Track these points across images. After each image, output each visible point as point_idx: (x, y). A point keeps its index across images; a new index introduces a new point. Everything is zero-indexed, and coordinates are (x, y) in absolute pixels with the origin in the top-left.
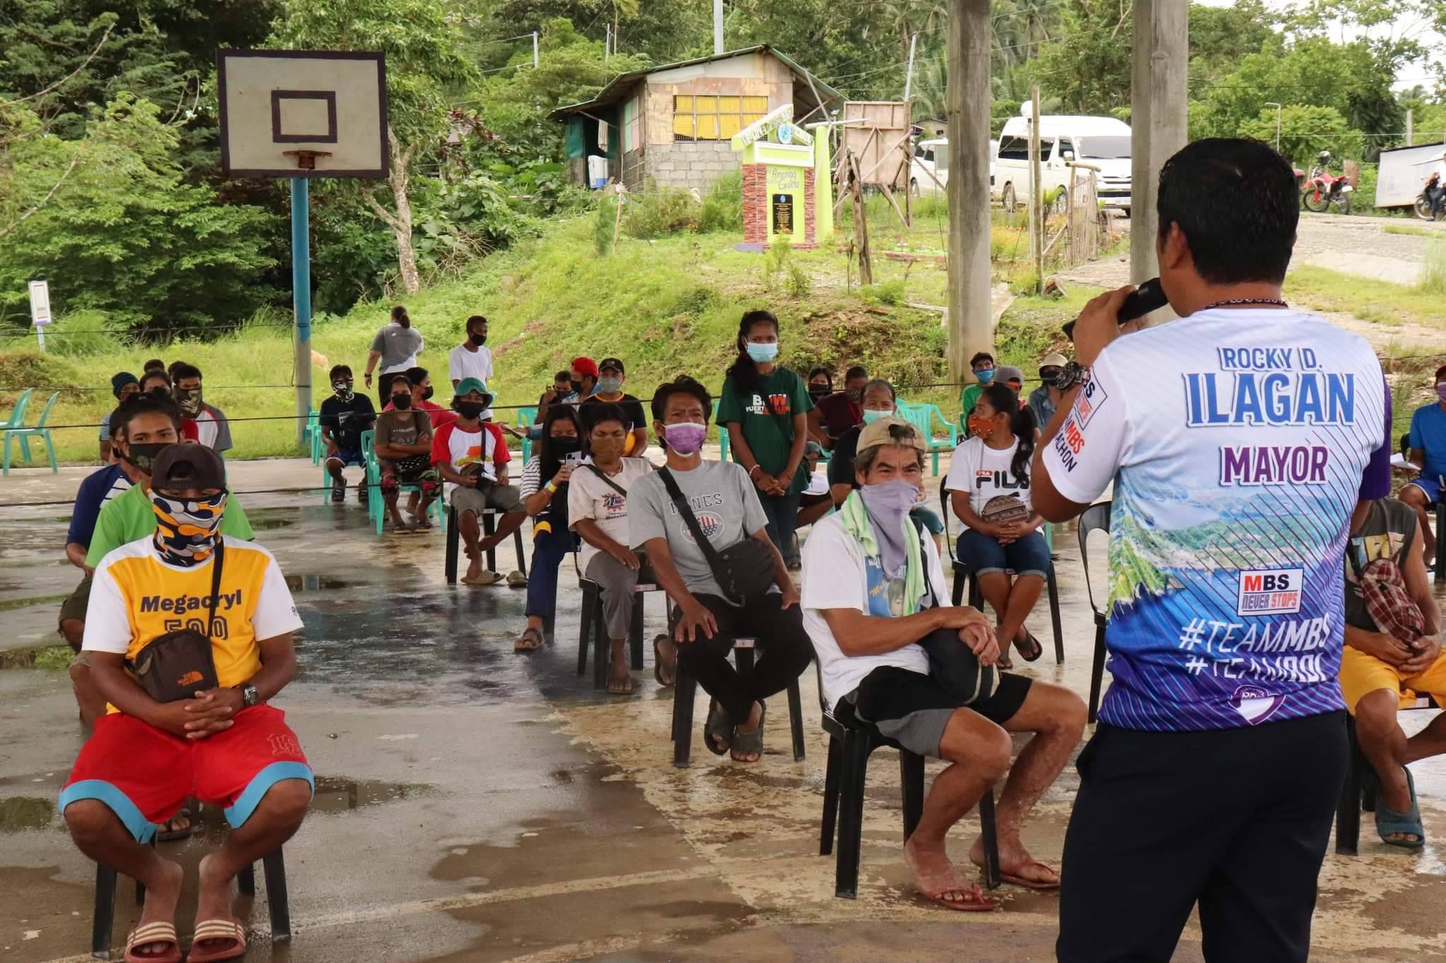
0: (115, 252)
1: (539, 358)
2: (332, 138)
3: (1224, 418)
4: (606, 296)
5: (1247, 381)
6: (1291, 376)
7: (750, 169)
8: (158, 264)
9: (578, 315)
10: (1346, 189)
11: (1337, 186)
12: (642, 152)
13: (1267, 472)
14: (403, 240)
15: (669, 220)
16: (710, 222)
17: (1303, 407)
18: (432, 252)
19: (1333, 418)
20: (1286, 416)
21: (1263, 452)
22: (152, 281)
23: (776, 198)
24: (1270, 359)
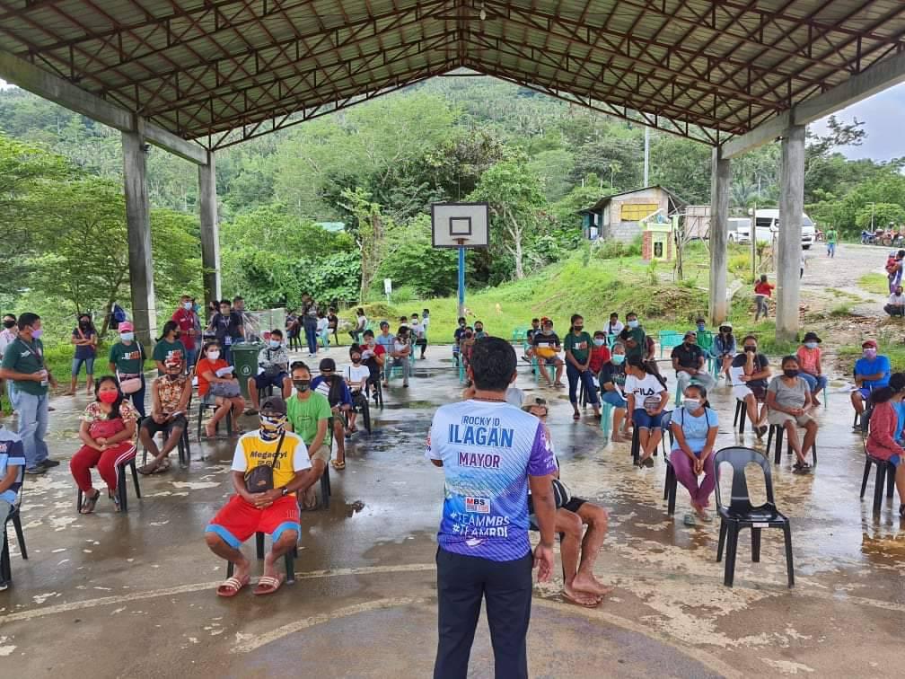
0: (423, 266)
1: (557, 306)
2: (470, 234)
3: (460, 441)
4: (584, 283)
5: (470, 429)
6: (487, 428)
7: (645, 233)
8: (437, 270)
9: (573, 289)
10: (900, 237)
11: (896, 237)
12: (609, 225)
13: (475, 462)
14: (518, 260)
15: (616, 252)
16: (632, 252)
17: (491, 440)
18: (530, 264)
19: (502, 445)
20: (484, 443)
21: (473, 455)
22: (434, 276)
23: (656, 244)
24: (482, 421)
